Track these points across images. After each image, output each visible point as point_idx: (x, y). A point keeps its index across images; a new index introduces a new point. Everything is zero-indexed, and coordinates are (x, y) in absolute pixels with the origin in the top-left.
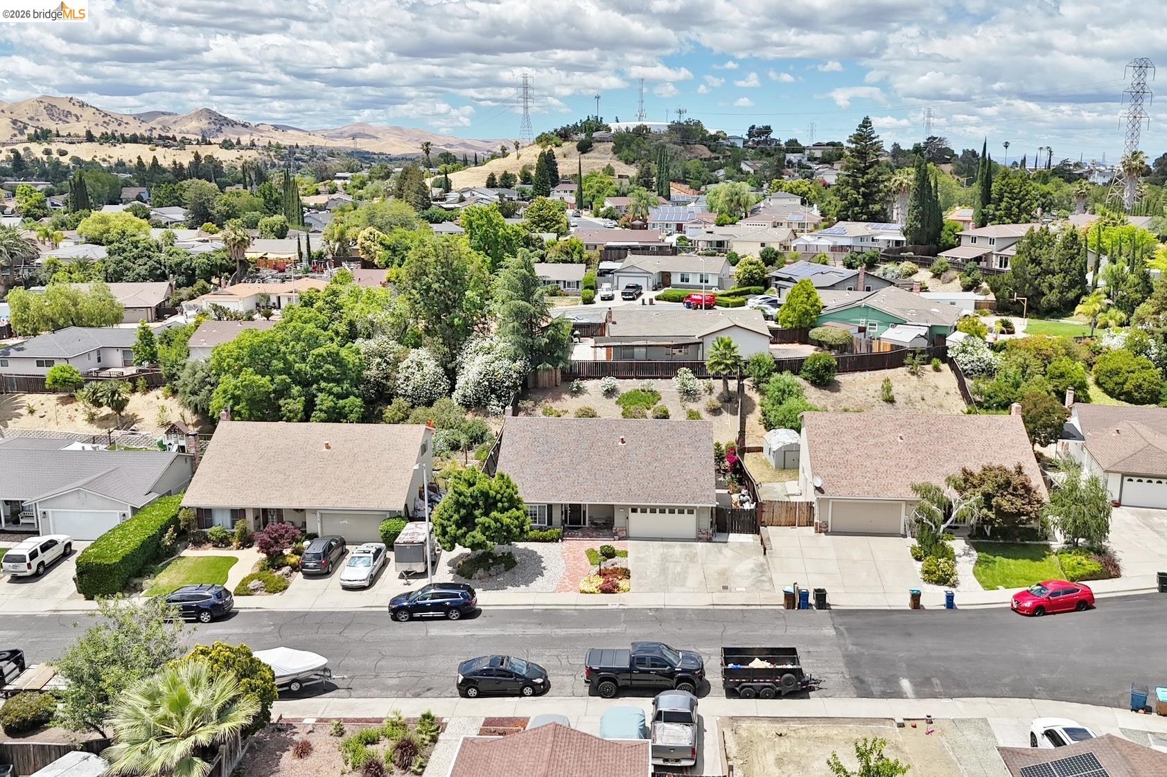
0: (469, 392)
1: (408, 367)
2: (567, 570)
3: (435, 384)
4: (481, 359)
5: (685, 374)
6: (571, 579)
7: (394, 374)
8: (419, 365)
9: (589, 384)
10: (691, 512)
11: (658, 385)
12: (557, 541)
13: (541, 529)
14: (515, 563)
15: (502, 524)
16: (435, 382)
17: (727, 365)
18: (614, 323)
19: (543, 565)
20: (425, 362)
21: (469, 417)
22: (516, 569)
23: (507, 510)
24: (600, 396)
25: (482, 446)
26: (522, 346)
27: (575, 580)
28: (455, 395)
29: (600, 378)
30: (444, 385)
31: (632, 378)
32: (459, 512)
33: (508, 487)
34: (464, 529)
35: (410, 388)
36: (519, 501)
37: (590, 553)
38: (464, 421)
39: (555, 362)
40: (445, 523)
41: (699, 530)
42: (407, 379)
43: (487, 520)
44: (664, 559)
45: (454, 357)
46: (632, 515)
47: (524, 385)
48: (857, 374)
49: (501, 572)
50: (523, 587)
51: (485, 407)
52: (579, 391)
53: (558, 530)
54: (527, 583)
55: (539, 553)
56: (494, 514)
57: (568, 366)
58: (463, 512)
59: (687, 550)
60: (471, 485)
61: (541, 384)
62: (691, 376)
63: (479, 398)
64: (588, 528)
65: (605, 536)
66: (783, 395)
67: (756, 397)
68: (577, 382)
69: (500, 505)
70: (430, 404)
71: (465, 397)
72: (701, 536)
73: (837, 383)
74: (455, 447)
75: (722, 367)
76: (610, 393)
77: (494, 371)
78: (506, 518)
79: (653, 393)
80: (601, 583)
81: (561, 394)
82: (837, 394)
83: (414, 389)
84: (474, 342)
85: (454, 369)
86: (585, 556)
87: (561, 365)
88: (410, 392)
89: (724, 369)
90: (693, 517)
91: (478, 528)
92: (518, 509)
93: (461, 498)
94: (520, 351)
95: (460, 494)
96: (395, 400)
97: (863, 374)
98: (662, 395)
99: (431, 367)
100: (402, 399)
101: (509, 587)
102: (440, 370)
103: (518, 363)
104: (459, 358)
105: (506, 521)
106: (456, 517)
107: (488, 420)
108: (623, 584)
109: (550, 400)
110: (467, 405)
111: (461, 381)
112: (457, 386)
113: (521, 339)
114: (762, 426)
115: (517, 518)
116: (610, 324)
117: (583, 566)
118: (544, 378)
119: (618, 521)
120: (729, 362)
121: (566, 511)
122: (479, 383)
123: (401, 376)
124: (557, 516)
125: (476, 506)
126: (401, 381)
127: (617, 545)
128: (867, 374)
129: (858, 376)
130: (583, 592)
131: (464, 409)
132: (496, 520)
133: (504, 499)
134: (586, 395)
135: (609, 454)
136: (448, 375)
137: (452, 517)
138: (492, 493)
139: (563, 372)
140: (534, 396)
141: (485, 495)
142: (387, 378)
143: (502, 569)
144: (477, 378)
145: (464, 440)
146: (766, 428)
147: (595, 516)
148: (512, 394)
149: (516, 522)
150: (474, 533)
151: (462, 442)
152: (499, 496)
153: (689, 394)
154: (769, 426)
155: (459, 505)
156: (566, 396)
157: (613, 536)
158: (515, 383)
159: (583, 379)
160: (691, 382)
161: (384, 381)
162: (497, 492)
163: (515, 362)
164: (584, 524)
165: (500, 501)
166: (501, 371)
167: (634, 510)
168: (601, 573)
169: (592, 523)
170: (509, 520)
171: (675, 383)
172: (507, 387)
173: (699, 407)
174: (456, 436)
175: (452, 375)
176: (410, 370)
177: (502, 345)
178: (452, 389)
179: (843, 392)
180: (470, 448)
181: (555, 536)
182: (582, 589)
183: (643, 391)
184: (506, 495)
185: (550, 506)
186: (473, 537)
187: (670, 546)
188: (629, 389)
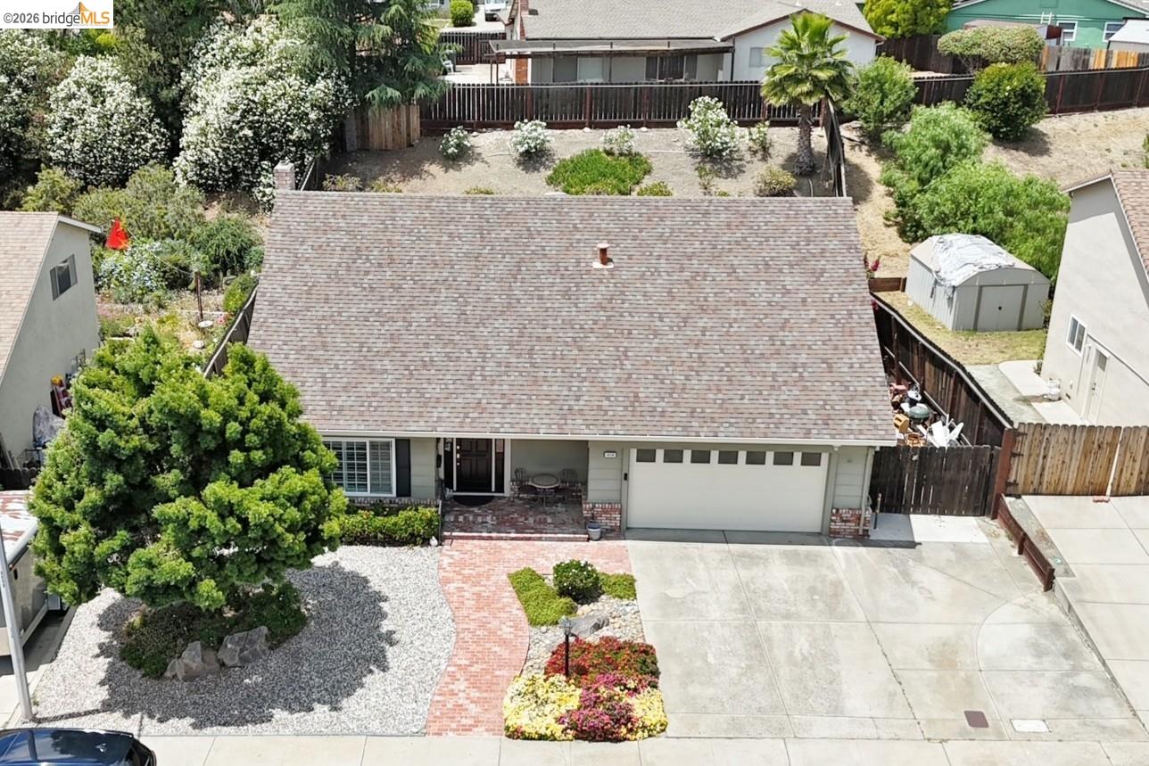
0: (210, 155)
1: (71, 97)
2: (461, 644)
3: (131, 136)
4: (233, 75)
5: (705, 111)
6: (474, 682)
7: (40, 113)
8: (97, 92)
9: (484, 141)
10: (811, 458)
11: (644, 140)
12: (426, 542)
13: (379, 508)
14: (301, 621)
15: (244, 522)
16: (133, 131)
17: (817, 83)
18: (533, 12)
19: (386, 626)
20: (110, 86)
21: (213, 214)
22: (303, 642)
23: (265, 471)
24: (511, 166)
25: (240, 279)
26: (329, 43)
27: (487, 686)
28: (180, 161)
29: (509, 127)
30: (154, 137)
31: (580, 126)
32: (100, 482)
33: (265, 397)
34: (123, 535)
35: (77, 145)
36: (304, 437)
37: (524, 582)
38: (200, 220)
39: (407, 82)
40: (59, 513)
41: (833, 511)
42: (69, 124)
43: (194, 505)
44: (749, 604)
45: (175, 76)
46: (639, 470)
47: (338, 140)
48: (1077, 118)
49: (255, 655)
50: (321, 710)
51: (248, 190)
52: (463, 155)
53: (428, 512)
54: (335, 694)
55: (375, 585)
56: (218, 489)
57: (435, 97)
58: (113, 480)
59: (808, 572)
60: (145, 390)
61: (375, 142)
62: (723, 115)
63: (234, 169)
64: (511, 502)
65: (560, 526)
66: (943, 158)
67: (872, 167)
68: (457, 132)
69: (236, 456)
70: (121, 182)
71: (203, 166)
72: (837, 526)
73: (1040, 137)
74: (177, 280)
75: (806, 87)
76: (532, 158)
77: (265, 104)
78: (257, 504)
79: (633, 158)
80: (574, 703)
81: (421, 162)
82: (1044, 160)
83: (87, 147)
84: (220, 38)
85: (175, 102)
86: (509, 595)
87: (420, 91)
88: (77, 156)
89: (809, 94)
90: (817, 474)
91: (167, 536)
92: (302, 466)
93: (105, 438)
94: (324, 57)
95: (101, 424)
96: (43, 175)
97: (1089, 116)
98: (655, 163)
99: (121, 95)
100: (59, 171)
101: (279, 714)
102: (143, 103)
103: (321, 84)
104: (186, 77)
105: (259, 510)
106: (92, 496)
107: (255, 220)
108: (643, 707)
109: (396, 177)
110: (208, 186)
111: (191, 128)
112: (183, 142)
113: (327, 27)
114: (893, 231)
115: (298, 500)
116: (525, 14)
117: (506, 631)
118: (383, 126)
119: (599, 486)
120: (823, 75)
121: (449, 455)
122: (231, 132)
123: (56, 117)
124: (425, 473)
125: (157, 460)
126: (56, 129)
127: (600, 555)
128: (1099, 117)
129: (1079, 121)
130: (516, 734)
131: (198, 195)
132: (226, 510)
133: (252, 439)
134: (477, 164)
135: (566, 294)
136: (164, 118)
137: (80, 495)
138: (211, 417)
139: (424, 114)
140: (360, 168)
141: (190, 425)
142: (25, 123)
143: (261, 645)
144: (228, 120)
145: (198, 264)
146: (902, 233)
147: (531, 468)
148: (309, 159)
149: (293, 513)
150: (151, 550)
151: (195, 268)
152: (233, 428)
153: (714, 158)
154: (912, 230)
155: (101, 459)
156: (434, 169)
157: (586, 525)
158: (314, 133)
159: (471, 128)
160: (723, 129)
161: (18, 131)
162: (228, 416)
163: (313, 81)
164: (500, 488)
165: (240, 444)
166: (282, 105)
167: (646, 455)
168: (567, 662)
169: (523, 487)
170: (265, 509)
171: (684, 134)
172: (295, 144)
173: (741, 188)
174: (180, 257)
175: (171, 114)
176: (74, 104)
177: (281, 43)
178: (174, 151)
179: (1056, 155)
180: (209, 284)
181: (419, 528)
182: (513, 722)
183: (609, 153)
184: (256, 423)
185: (404, 445)
186: (150, 565)
187: (753, 560)
188: (576, 151)
